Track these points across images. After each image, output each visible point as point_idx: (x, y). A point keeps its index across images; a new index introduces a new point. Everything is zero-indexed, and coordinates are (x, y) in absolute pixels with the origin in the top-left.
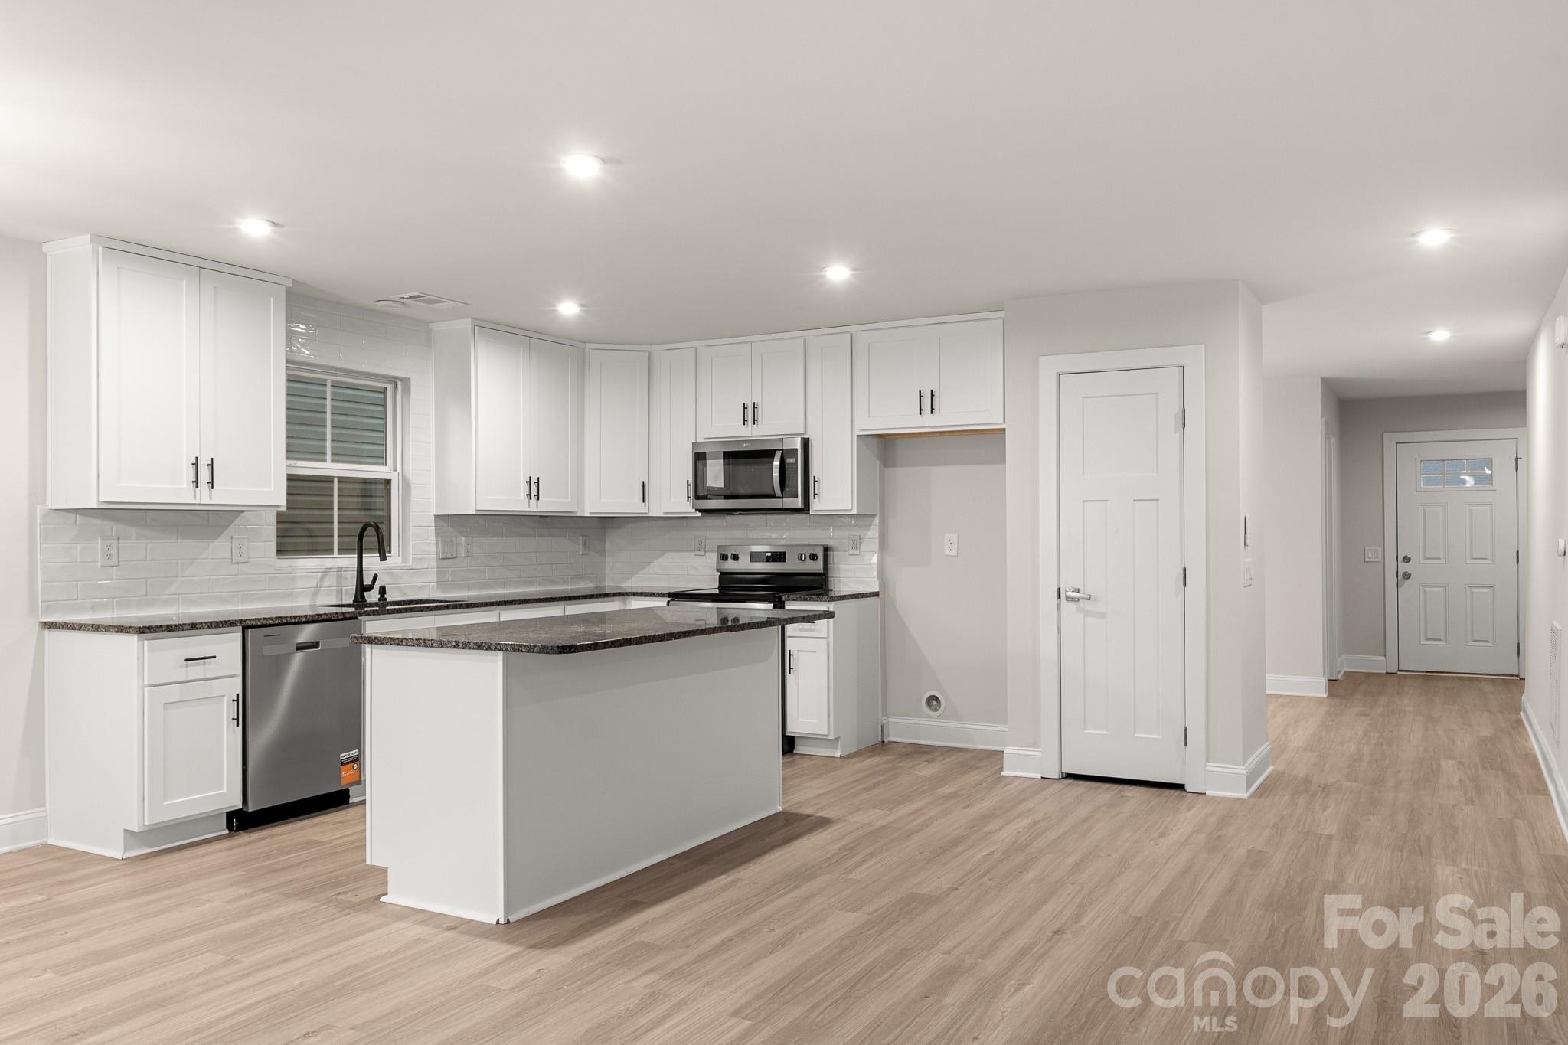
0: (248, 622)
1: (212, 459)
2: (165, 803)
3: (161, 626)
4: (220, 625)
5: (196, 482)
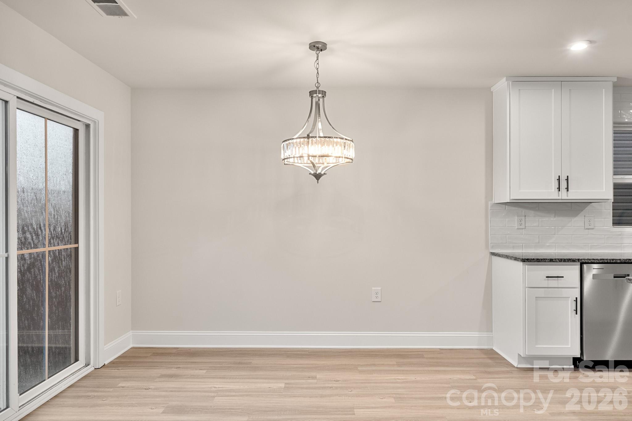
0: (583, 260)
1: (568, 176)
2: (536, 346)
3: (534, 259)
4: (566, 261)
5: (559, 189)
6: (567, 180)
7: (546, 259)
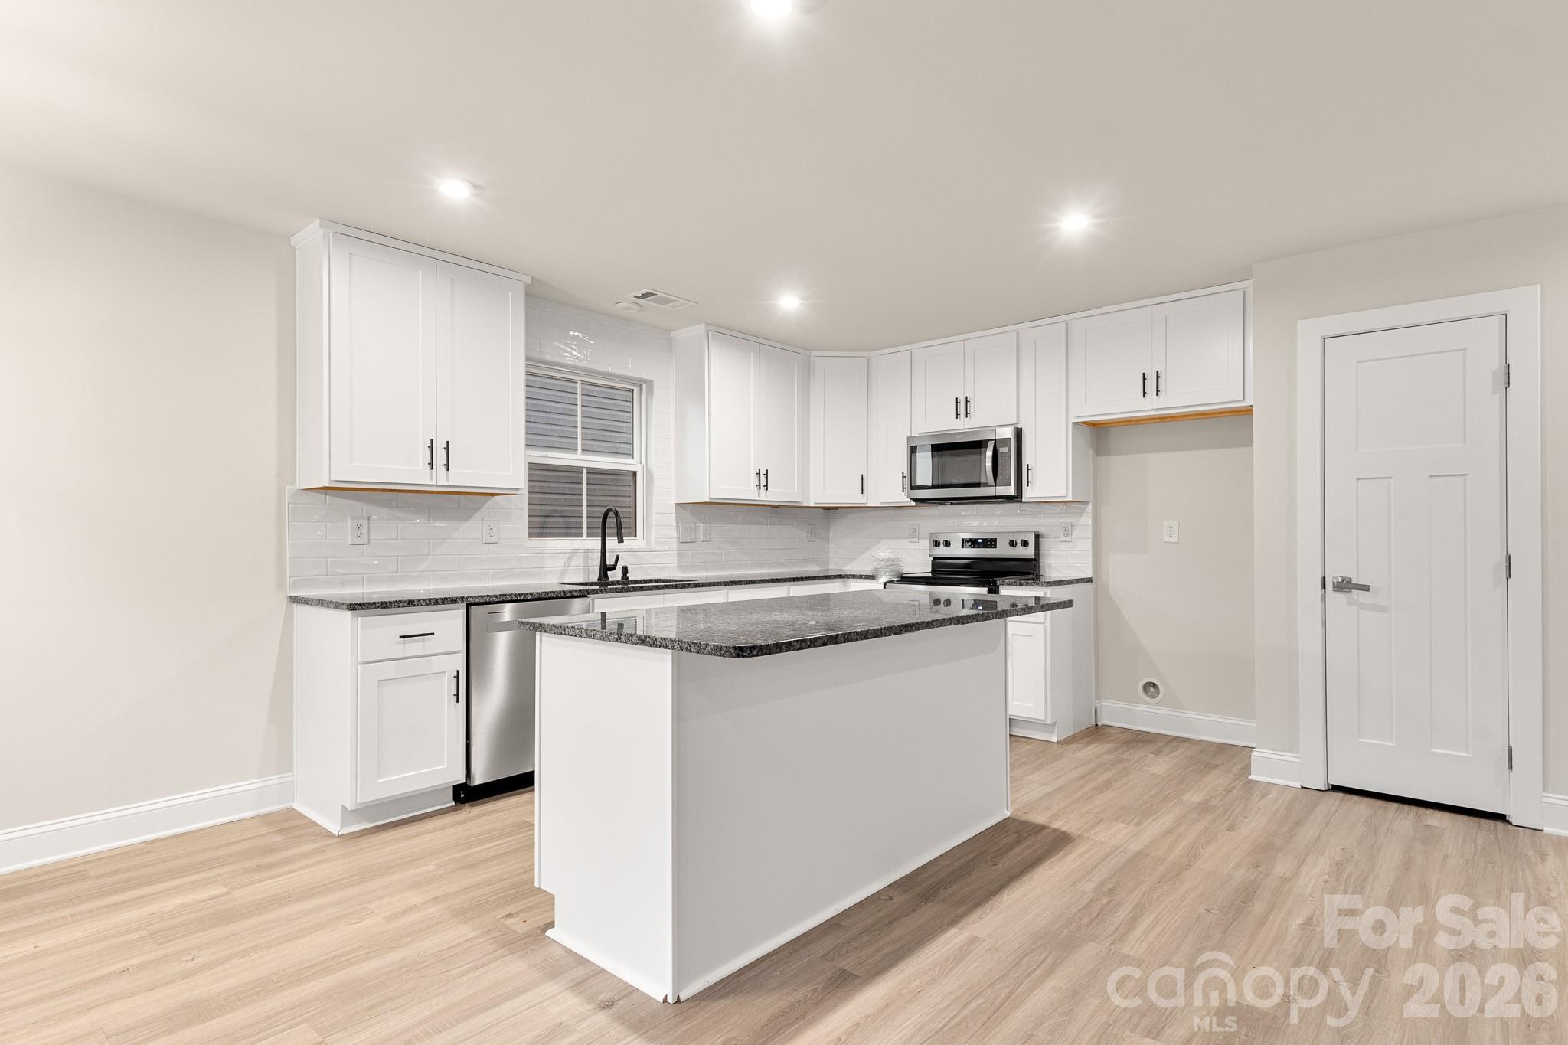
0: (470, 599)
1: (448, 442)
2: (379, 781)
3: (374, 603)
4: (440, 602)
5: (431, 464)
6: (447, 448)
7: (401, 601)
